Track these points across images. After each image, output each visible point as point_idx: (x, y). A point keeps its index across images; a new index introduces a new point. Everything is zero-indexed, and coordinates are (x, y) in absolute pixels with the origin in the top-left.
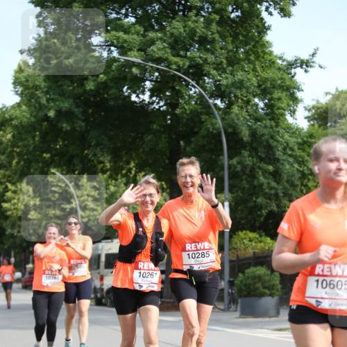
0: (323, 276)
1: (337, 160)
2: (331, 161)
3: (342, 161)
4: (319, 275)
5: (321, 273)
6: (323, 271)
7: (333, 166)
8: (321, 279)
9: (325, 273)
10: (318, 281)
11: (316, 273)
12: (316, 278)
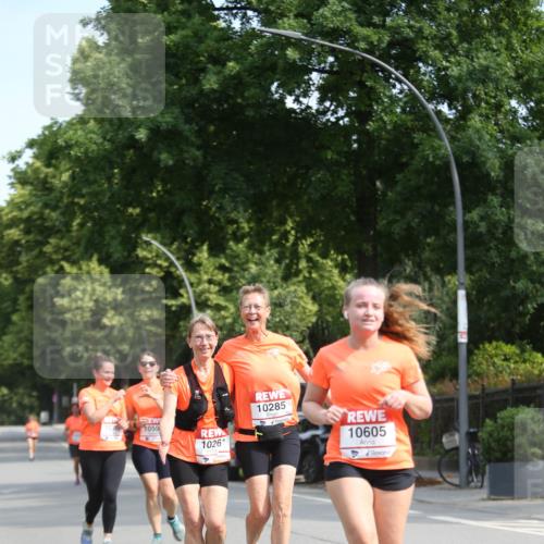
0: (357, 423)
1: (365, 305)
2: (359, 306)
3: (370, 306)
4: (352, 424)
5: (354, 421)
6: (356, 418)
7: (361, 311)
8: (355, 427)
9: (359, 421)
10: (351, 430)
11: (349, 421)
12: (349, 427)
